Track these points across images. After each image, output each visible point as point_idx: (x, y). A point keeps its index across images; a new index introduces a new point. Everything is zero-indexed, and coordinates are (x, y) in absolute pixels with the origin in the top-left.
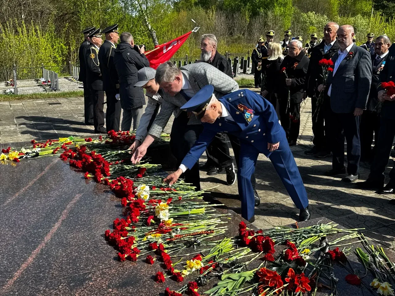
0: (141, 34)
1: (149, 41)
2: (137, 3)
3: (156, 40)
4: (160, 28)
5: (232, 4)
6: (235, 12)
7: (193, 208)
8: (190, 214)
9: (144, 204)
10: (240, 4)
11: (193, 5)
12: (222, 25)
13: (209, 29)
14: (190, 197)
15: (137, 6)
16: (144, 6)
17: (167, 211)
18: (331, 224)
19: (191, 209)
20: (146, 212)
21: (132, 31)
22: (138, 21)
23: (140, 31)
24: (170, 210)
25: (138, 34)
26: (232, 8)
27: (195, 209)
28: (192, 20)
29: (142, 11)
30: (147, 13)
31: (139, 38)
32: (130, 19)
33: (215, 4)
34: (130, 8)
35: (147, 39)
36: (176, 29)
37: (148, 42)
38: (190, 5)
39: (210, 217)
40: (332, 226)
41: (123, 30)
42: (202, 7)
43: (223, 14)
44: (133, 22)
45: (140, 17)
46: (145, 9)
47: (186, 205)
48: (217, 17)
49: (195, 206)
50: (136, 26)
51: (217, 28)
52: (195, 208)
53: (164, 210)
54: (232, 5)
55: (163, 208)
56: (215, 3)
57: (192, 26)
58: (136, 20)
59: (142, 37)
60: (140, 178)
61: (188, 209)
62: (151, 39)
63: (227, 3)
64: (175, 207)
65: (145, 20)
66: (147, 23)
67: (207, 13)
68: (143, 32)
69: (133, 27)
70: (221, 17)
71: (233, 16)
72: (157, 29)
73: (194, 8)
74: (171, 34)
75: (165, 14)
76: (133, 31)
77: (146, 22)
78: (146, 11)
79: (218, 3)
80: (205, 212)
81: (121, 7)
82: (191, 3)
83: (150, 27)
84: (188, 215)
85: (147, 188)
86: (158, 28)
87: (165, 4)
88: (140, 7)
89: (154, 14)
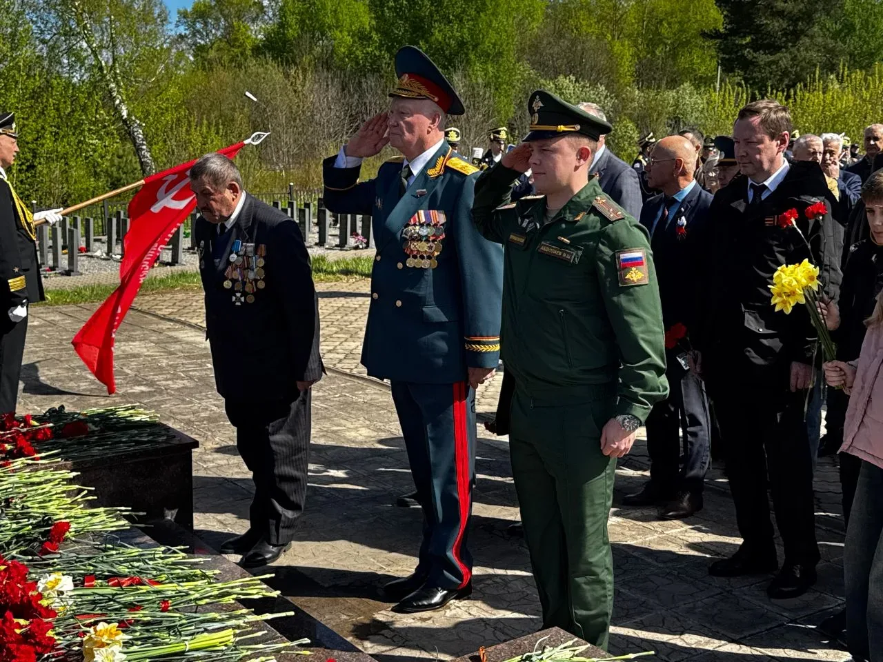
0: (98, 131)
1: (124, 150)
2: (85, 45)
3: (144, 147)
4: (156, 114)
5: (358, 53)
6: (365, 75)
7: (202, 632)
8: (189, 651)
9: (50, 633)
10: (377, 53)
11: (249, 53)
12: (330, 108)
13: (295, 119)
14: (197, 599)
15: (85, 54)
16: (105, 57)
17: (117, 648)
18: (573, 646)
19: (192, 634)
20: (58, 655)
21: (71, 122)
22: (90, 95)
23: (94, 123)
24: (126, 644)
25: (90, 130)
26: (357, 63)
27: (205, 634)
28: (247, 94)
29: (101, 69)
30: (116, 73)
31: (94, 142)
32: (66, 88)
33: (310, 52)
34: (66, 61)
35: (117, 145)
36: (202, 119)
37: (121, 152)
38: (242, 54)
39: (249, 653)
40: (574, 651)
41: (45, 120)
42: (274, 58)
43: (333, 80)
44: (75, 100)
45: (94, 85)
46: (111, 63)
47: (181, 625)
48: (316, 86)
49: (206, 625)
50: (84, 109)
51: (317, 117)
52: (206, 630)
53: (108, 644)
54: (357, 57)
55: (105, 639)
56: (311, 49)
57: (246, 110)
58: (83, 93)
59: (101, 139)
60: (49, 553)
61: (187, 635)
62: (129, 145)
63: (343, 50)
64: (146, 635)
65: (110, 91)
66: (117, 102)
67: (287, 76)
68: (105, 127)
69: (73, 111)
70: (327, 85)
71: (360, 83)
72: (146, 117)
73: (252, 62)
74: (187, 131)
75: (169, 76)
76: (74, 123)
77: (113, 99)
78: (113, 68)
79: (319, 49)
80: (233, 640)
81: (38, 57)
82: (245, 49)
83: (125, 114)
84: (182, 653)
85: (66, 583)
86: (149, 114)
87: (169, 49)
88: (96, 56)
89: (135, 77)
